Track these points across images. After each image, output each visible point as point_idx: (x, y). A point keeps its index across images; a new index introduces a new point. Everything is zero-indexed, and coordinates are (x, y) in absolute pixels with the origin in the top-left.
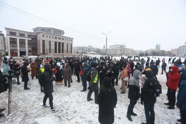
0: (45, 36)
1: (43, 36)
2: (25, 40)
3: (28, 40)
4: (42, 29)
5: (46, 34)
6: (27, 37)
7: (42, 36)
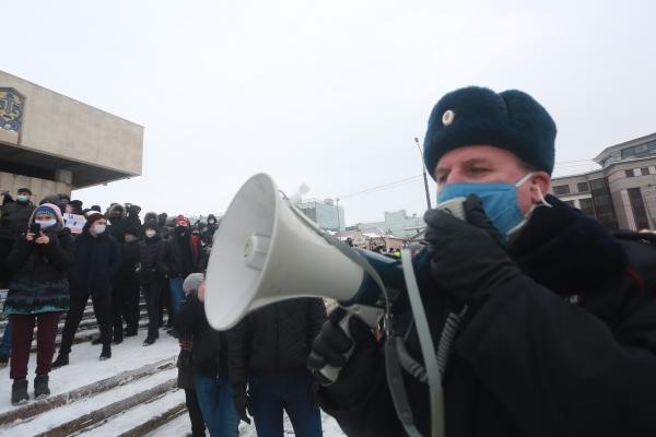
0: (637, 172)
1: (630, 173)
2: (572, 202)
3: (581, 201)
4: (622, 151)
5: (640, 165)
6: (577, 191)
7: (623, 174)
